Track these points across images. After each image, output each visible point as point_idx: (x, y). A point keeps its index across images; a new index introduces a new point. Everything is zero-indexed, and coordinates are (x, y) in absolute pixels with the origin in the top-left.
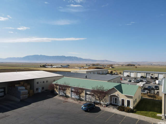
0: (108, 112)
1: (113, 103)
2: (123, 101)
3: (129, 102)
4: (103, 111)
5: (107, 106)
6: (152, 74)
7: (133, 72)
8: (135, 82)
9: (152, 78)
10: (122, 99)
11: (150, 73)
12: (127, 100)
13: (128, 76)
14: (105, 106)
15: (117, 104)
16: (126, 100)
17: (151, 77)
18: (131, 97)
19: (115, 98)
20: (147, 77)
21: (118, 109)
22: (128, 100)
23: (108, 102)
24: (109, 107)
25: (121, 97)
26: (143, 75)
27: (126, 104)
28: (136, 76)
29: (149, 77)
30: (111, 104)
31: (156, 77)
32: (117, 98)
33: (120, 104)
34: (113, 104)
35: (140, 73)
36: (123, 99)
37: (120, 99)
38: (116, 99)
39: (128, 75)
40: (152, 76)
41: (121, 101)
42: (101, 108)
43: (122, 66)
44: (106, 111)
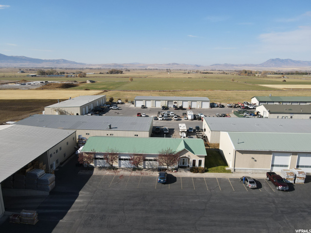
6: (174, 101)
7: (150, 100)
8: (163, 119)
9: (176, 108)
10: (193, 160)
11: (172, 101)
13: (144, 107)
17: (174, 106)
20: (169, 106)
21: (191, 172)
22: (200, 159)
26: (164, 103)
27: (197, 164)
28: (154, 105)
29: (171, 106)
31: (180, 105)
33: (191, 165)
35: (160, 100)
39: (143, 105)
40: (176, 105)
43: (101, 73)
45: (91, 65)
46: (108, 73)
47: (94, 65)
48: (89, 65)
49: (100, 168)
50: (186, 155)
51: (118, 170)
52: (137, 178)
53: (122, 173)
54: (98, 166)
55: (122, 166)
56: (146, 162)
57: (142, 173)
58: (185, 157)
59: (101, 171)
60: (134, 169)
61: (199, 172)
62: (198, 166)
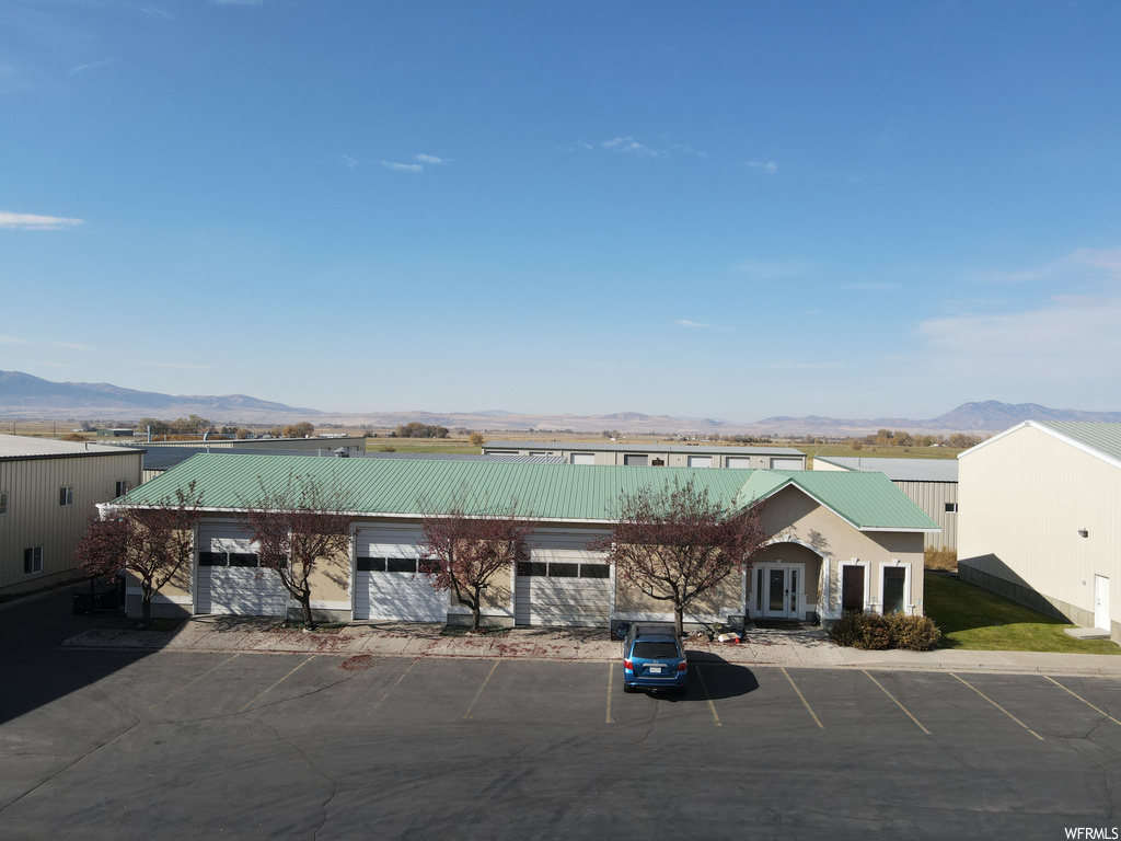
2: (853, 576)
3: (894, 578)
10: (845, 568)
12: (887, 570)
16: (875, 563)
18: (911, 541)
22: (893, 564)
27: (873, 597)
33: (829, 608)
36: (852, 563)
37: (832, 571)
41: (840, 585)
49: (229, 622)
50: (800, 532)
51: (346, 631)
52: (470, 670)
53: (362, 643)
54: (218, 610)
55: (376, 614)
56: (535, 582)
57: (503, 648)
58: (793, 549)
59: (227, 635)
60: (453, 628)
61: (899, 648)
62: (879, 610)
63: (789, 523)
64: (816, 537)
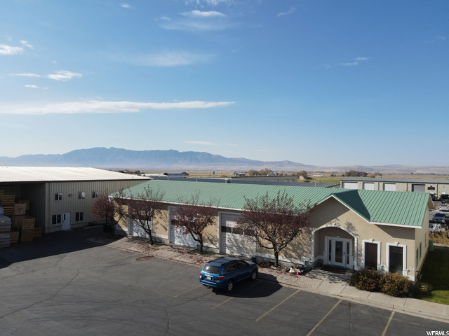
0: (310, 294)
1: (326, 262)
2: (371, 249)
3: (396, 254)
4: (290, 290)
5: (305, 270)
7: (372, 182)
10: (366, 244)
11: (422, 184)
12: (391, 248)
14: (298, 271)
15: (343, 264)
16: (385, 244)
18: (408, 233)
19: (335, 239)
21: (352, 284)
22: (395, 244)
23: (309, 258)
24: (314, 277)
25: (364, 232)
26: (404, 189)
27: (383, 262)
30: (319, 265)
31: (443, 193)
32: (345, 241)
33: (359, 262)
34: (330, 263)
35: (394, 183)
36: (370, 241)
37: (360, 244)
38: (339, 244)
41: (363, 252)
42: (282, 279)
43: (332, 176)
44: (302, 292)
45: (324, 168)
46: (343, 176)
47: (328, 168)
48: (321, 168)
61: (382, 292)
62: (387, 269)
63: (335, 217)
64: (349, 225)
